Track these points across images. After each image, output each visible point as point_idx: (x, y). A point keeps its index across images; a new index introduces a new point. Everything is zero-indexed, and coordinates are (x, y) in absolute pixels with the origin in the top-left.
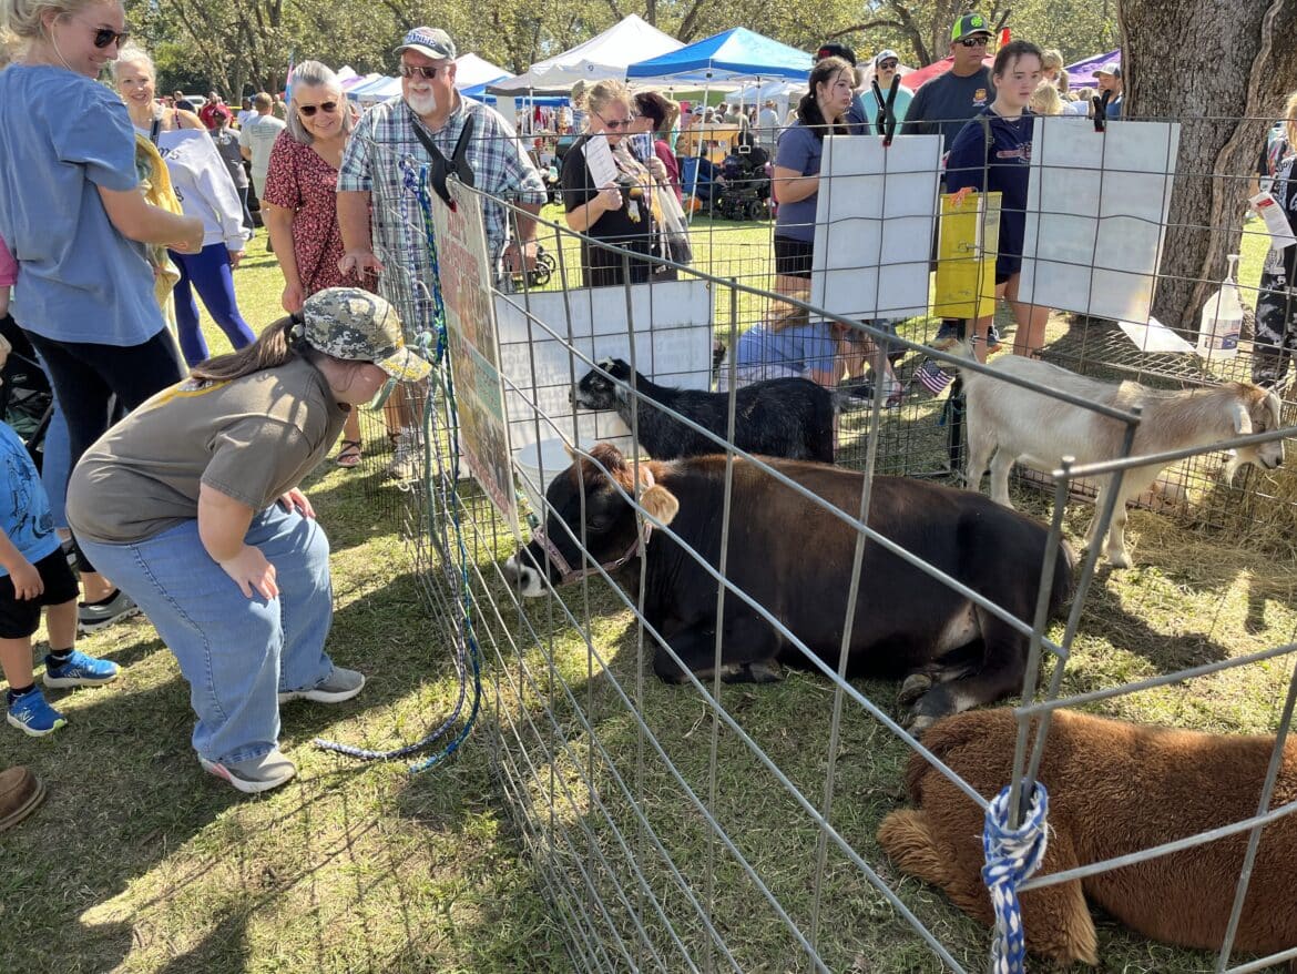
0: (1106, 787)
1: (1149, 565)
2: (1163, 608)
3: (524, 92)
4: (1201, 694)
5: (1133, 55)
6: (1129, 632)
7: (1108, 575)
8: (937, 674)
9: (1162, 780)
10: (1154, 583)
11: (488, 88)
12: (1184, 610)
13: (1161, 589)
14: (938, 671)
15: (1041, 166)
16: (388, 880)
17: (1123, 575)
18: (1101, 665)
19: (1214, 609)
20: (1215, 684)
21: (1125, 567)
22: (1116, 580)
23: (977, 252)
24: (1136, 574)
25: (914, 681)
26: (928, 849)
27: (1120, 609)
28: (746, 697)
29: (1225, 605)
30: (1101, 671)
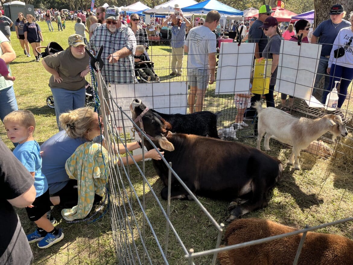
0: (278, 246)
1: (305, 169)
2: (307, 183)
3: (153, 14)
4: (314, 212)
5: (318, 16)
6: (296, 190)
7: (294, 171)
8: (240, 202)
9: (294, 246)
10: (306, 175)
11: (143, 12)
12: (313, 184)
13: (308, 177)
14: (240, 201)
15: (283, 54)
16: (76, 258)
17: (298, 172)
18: (287, 200)
19: (322, 185)
20: (319, 209)
21: (298, 169)
22: (295, 173)
23: (264, 76)
24: (302, 172)
25: (233, 204)
26: (228, 259)
27: (295, 183)
28: (186, 205)
29: (325, 183)
30: (287, 203)
